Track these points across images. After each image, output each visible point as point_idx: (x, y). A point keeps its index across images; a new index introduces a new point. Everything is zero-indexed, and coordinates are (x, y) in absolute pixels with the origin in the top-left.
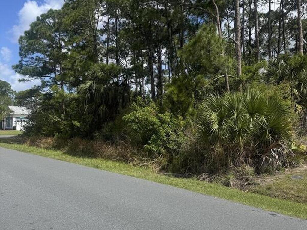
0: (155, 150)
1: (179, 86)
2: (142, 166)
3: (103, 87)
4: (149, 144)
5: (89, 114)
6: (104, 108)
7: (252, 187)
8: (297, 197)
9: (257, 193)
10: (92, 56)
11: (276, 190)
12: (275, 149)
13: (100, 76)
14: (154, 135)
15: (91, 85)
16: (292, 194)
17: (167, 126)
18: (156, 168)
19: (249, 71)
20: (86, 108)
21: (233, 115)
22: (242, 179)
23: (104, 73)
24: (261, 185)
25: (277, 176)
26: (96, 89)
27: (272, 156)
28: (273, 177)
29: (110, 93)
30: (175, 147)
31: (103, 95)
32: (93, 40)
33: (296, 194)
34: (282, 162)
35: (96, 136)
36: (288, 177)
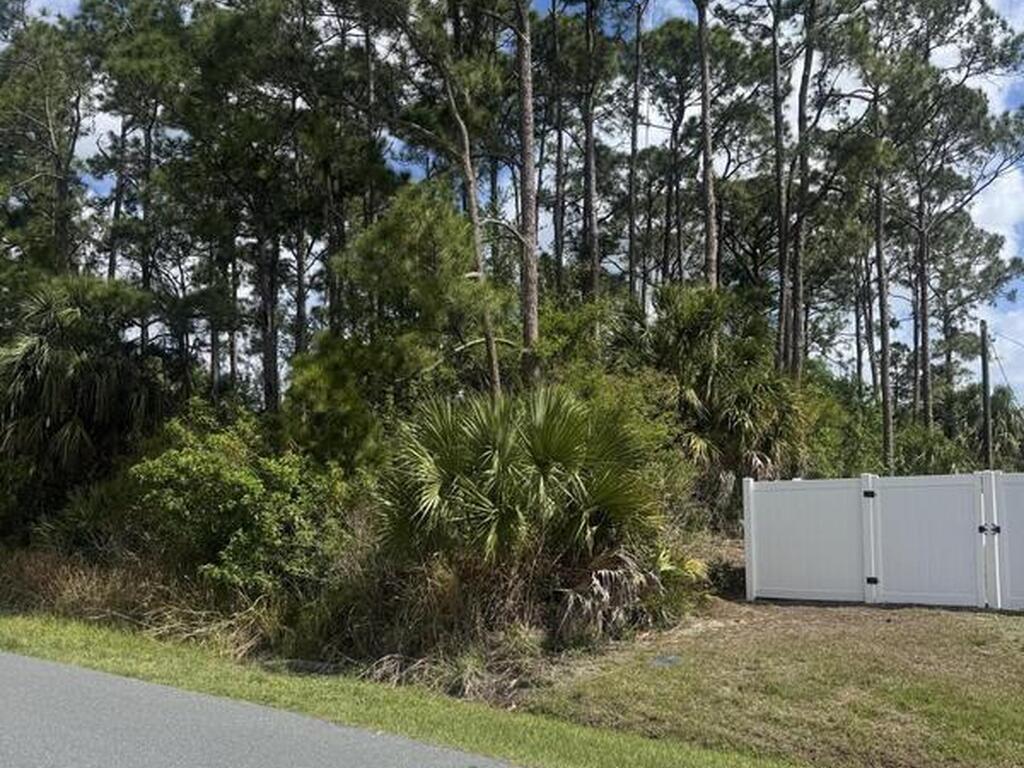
0: (241, 583)
1: (336, 367)
2: (188, 639)
3: (77, 358)
4: (219, 563)
5: (18, 453)
6: (77, 434)
7: (529, 695)
8: (651, 719)
9: (543, 712)
10: (46, 249)
11: (596, 700)
12: (603, 572)
13: (68, 322)
14: (240, 532)
15: (31, 350)
16: (638, 713)
17: (289, 498)
18: (238, 645)
19: (562, 331)
20: (9, 434)
21: (490, 465)
22: (501, 671)
23: (82, 308)
24: (556, 686)
25: (610, 658)
26: (48, 368)
27: (593, 593)
28: (598, 660)
29: (101, 381)
30: (311, 572)
31: (74, 385)
32: (55, 194)
33: (652, 711)
34: (626, 611)
35: (38, 533)
36: (641, 660)
